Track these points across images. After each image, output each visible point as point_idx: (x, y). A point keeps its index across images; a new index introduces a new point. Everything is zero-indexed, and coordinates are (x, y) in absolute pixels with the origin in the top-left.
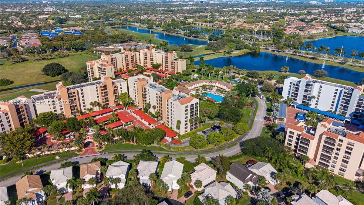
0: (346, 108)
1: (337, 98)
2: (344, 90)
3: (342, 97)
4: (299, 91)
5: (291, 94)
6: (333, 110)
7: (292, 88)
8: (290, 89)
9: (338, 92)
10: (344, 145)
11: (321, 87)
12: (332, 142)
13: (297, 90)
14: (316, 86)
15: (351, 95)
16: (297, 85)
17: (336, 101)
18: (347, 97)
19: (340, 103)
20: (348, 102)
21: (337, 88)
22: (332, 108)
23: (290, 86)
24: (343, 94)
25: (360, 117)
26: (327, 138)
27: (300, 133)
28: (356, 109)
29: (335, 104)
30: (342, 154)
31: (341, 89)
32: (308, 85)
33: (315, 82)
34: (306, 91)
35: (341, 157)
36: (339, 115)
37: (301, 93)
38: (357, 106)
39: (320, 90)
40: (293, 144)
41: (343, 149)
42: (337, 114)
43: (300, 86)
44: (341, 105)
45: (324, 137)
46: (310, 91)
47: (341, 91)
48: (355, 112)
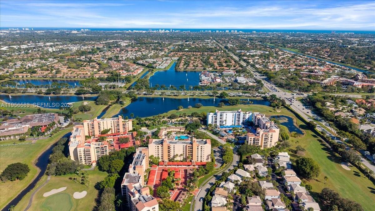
0: (239, 121)
1: (234, 118)
2: (237, 114)
3: (236, 117)
4: (217, 120)
5: (213, 122)
6: (233, 124)
7: (213, 119)
8: (212, 120)
9: (234, 115)
10: (270, 135)
11: (226, 114)
12: (266, 136)
13: (216, 119)
14: (224, 114)
15: (240, 115)
16: (216, 117)
17: (234, 120)
18: (239, 116)
19: (236, 120)
20: (239, 118)
21: (233, 113)
22: (233, 123)
23: (212, 118)
24: (237, 115)
25: (245, 123)
26: (265, 135)
27: (254, 137)
28: (243, 120)
29: (234, 121)
30: (270, 139)
31: (235, 113)
32: (221, 115)
33: (223, 113)
34: (221, 118)
35: (269, 141)
36: (237, 125)
37: (218, 120)
38: (243, 119)
39: (226, 116)
40: (252, 143)
41: (270, 137)
42: (236, 125)
43: (218, 117)
44: (237, 121)
45: (264, 135)
46: (223, 118)
47: (235, 114)
48: (243, 122)
